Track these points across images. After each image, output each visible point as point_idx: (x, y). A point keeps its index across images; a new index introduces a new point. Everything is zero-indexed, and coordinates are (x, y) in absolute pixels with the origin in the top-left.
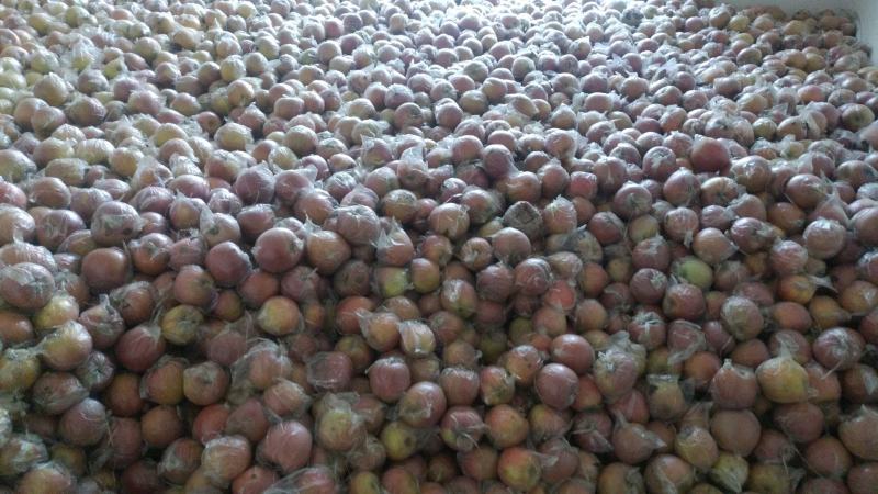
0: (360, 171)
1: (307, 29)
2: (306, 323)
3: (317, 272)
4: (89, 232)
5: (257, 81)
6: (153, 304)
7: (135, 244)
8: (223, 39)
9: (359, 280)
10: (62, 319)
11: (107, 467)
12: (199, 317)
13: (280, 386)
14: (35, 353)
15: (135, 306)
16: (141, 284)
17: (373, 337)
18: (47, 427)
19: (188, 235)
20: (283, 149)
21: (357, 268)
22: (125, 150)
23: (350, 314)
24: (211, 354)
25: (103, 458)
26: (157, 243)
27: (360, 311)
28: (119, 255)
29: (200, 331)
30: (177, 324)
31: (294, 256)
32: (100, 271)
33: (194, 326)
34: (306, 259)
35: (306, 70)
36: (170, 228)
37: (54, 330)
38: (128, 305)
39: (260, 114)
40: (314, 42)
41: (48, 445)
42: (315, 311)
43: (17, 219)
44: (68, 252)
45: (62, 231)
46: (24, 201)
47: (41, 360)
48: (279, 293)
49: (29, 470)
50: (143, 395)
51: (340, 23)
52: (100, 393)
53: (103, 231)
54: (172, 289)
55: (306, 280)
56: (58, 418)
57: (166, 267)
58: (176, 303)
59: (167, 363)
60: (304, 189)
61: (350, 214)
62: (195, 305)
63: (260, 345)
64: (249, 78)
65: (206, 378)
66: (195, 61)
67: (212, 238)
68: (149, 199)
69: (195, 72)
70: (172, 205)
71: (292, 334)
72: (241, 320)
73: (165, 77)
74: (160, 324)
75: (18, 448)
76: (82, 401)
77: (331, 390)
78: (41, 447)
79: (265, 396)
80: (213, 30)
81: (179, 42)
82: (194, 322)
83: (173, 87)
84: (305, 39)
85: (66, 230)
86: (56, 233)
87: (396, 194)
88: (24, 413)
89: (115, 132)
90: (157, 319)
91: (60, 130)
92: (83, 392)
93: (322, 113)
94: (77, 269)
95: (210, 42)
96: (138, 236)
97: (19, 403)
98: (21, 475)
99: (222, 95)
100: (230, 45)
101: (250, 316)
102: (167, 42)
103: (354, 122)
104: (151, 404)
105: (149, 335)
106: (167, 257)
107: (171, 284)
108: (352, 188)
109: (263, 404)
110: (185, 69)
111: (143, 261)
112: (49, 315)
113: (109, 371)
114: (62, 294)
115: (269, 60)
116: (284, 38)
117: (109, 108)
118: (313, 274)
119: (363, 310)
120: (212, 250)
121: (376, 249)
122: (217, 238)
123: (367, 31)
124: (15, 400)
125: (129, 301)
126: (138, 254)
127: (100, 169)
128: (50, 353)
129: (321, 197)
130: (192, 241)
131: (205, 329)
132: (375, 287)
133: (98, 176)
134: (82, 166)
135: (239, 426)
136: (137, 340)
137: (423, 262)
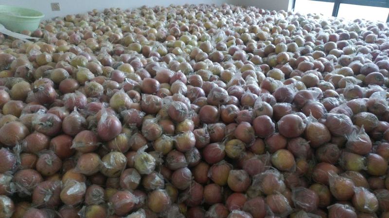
0: (342, 99)
1: (320, 37)
2: (297, 169)
3: (309, 143)
4: (206, 98)
5: (292, 54)
6: (225, 135)
7: (224, 107)
8: (279, 37)
9: (333, 155)
10: (186, 129)
11: (185, 203)
12: (243, 148)
13: (277, 196)
14: (173, 140)
15: (217, 133)
16: (222, 124)
17: (336, 189)
18: (167, 174)
19: (247, 109)
20: (300, 83)
21: (333, 148)
22: (228, 71)
23: (323, 171)
24: (245, 166)
25: (185, 198)
26: (233, 108)
27: (331, 172)
28: (216, 110)
29: (242, 154)
30: (233, 148)
31: (299, 131)
32: (207, 115)
33: (240, 150)
34: (305, 135)
35: (317, 53)
36: (240, 105)
37: (182, 133)
38: (214, 132)
39: (291, 68)
40: (322, 43)
41: (165, 182)
42: (303, 164)
43: (182, 87)
44: (196, 104)
45: (196, 95)
46: (186, 82)
47: (174, 143)
48: (286, 148)
49: (155, 189)
50: (209, 176)
51: (338, 36)
52: (192, 167)
53: (212, 98)
54: (234, 131)
55: (303, 146)
56: (173, 171)
57: (234, 120)
58: (234, 138)
59: (223, 164)
60: (310, 100)
61: (336, 117)
62: (243, 141)
63: (271, 171)
64: (288, 52)
65: (240, 177)
66: (264, 44)
67: (259, 112)
68: (234, 90)
69: (263, 48)
70: (243, 95)
71: (288, 172)
72: (264, 155)
73: (250, 48)
74: (226, 144)
75: (154, 178)
76: (184, 168)
77: (305, 210)
78: (162, 181)
79: (267, 198)
80: (275, 34)
81: (259, 37)
82: (241, 149)
83: (253, 53)
84: (318, 41)
85: (198, 95)
86: (194, 96)
87: (365, 114)
88: (161, 164)
89: (225, 65)
90: (224, 142)
91: (205, 61)
92: (185, 164)
93: (322, 72)
94: (198, 111)
95: (272, 38)
96: (226, 104)
97: (160, 159)
98: (152, 191)
99: (274, 58)
100: (282, 40)
101: (269, 155)
102: (254, 36)
103: (341, 77)
104: (211, 181)
105: (219, 148)
106: (236, 116)
107: (234, 129)
108: (337, 106)
109: (266, 202)
110: (259, 47)
111: (225, 115)
112: (182, 126)
113: (198, 158)
114: (190, 119)
115: (299, 46)
116: (308, 39)
117: (225, 57)
118: (307, 143)
119: (333, 172)
120: (258, 117)
121: (347, 141)
122: (261, 112)
123: (352, 41)
124: (159, 157)
125: (215, 131)
126: (224, 112)
127: (216, 77)
128: (178, 141)
129: (319, 106)
130: (249, 112)
131: (245, 154)
132: (341, 162)
133: (215, 79)
134: (210, 74)
135: (250, 209)
136: (214, 148)
137: (377, 156)
